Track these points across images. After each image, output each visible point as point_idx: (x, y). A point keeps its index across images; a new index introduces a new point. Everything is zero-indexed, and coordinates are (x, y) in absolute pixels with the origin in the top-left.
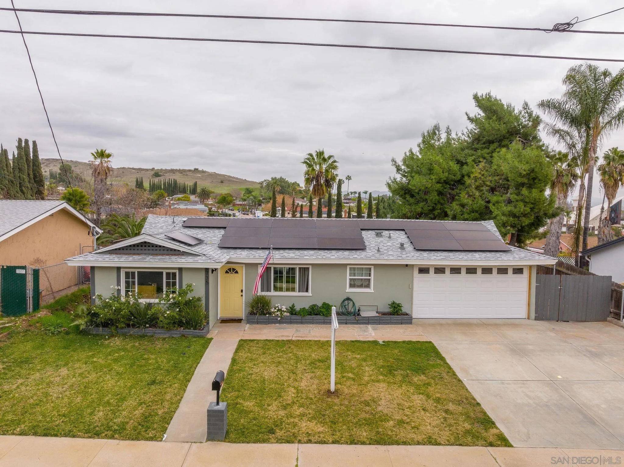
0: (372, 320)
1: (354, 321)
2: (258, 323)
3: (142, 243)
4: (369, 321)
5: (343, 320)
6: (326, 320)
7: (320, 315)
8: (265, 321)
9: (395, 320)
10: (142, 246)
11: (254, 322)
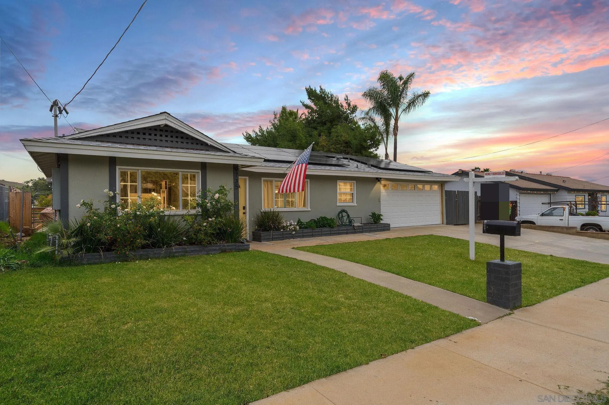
0: (365, 228)
1: (352, 231)
2: (273, 239)
3: (145, 128)
4: (364, 230)
5: (344, 230)
6: (333, 231)
7: (326, 227)
8: (279, 236)
9: (380, 227)
10: (144, 134)
11: (270, 239)
